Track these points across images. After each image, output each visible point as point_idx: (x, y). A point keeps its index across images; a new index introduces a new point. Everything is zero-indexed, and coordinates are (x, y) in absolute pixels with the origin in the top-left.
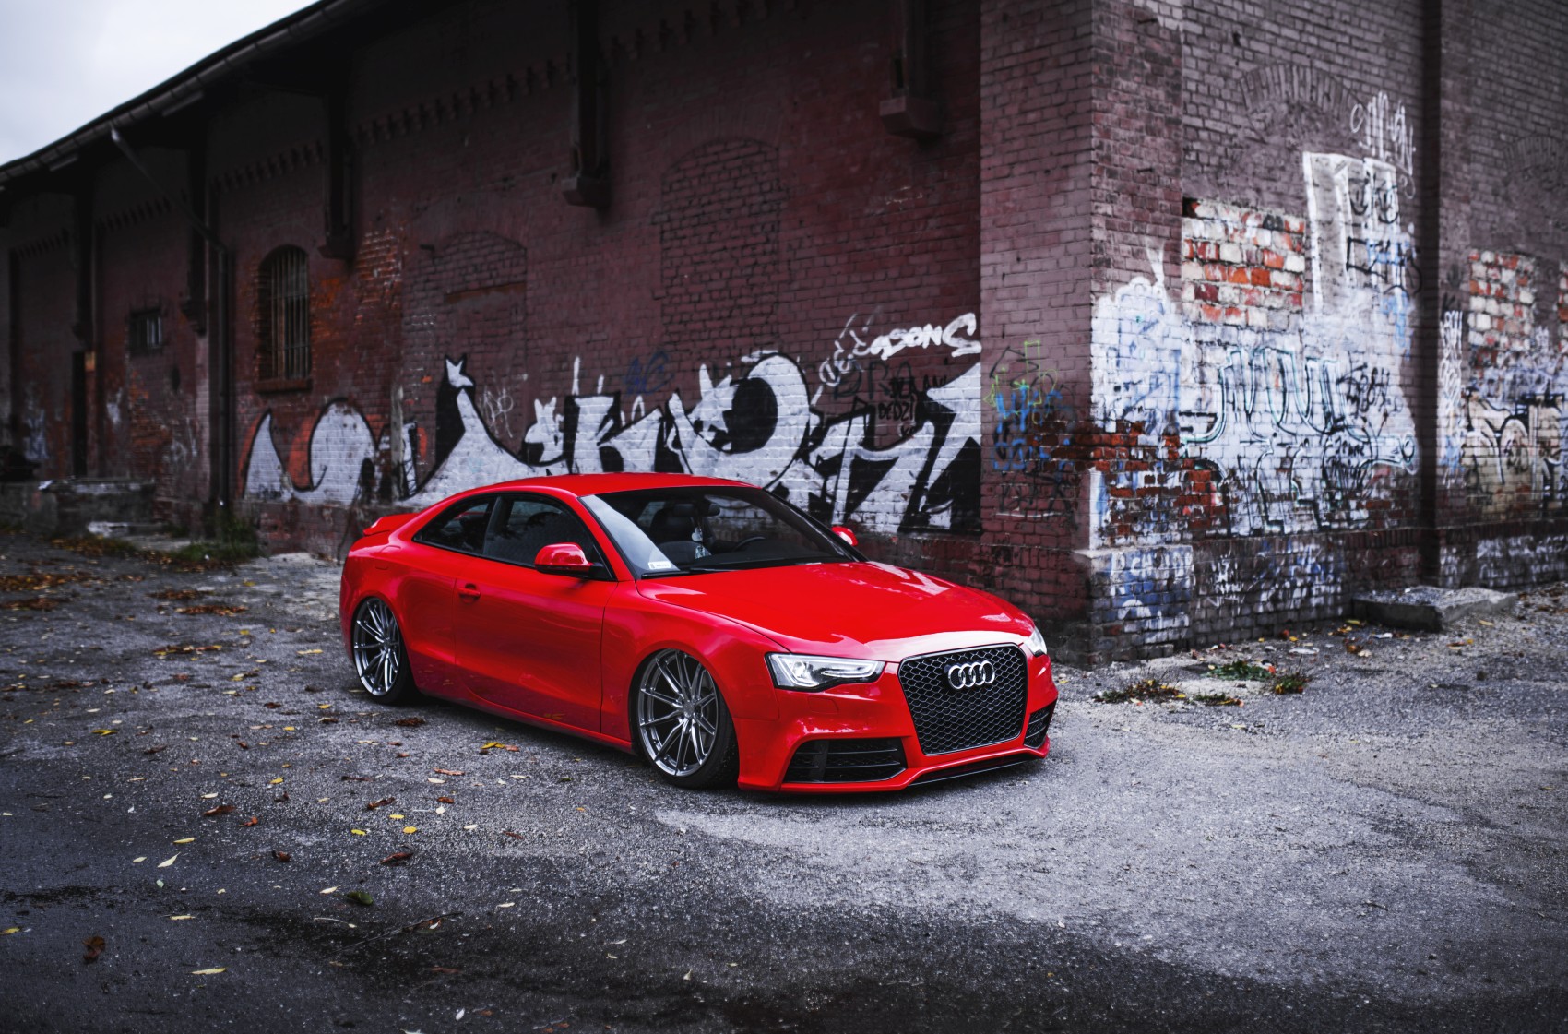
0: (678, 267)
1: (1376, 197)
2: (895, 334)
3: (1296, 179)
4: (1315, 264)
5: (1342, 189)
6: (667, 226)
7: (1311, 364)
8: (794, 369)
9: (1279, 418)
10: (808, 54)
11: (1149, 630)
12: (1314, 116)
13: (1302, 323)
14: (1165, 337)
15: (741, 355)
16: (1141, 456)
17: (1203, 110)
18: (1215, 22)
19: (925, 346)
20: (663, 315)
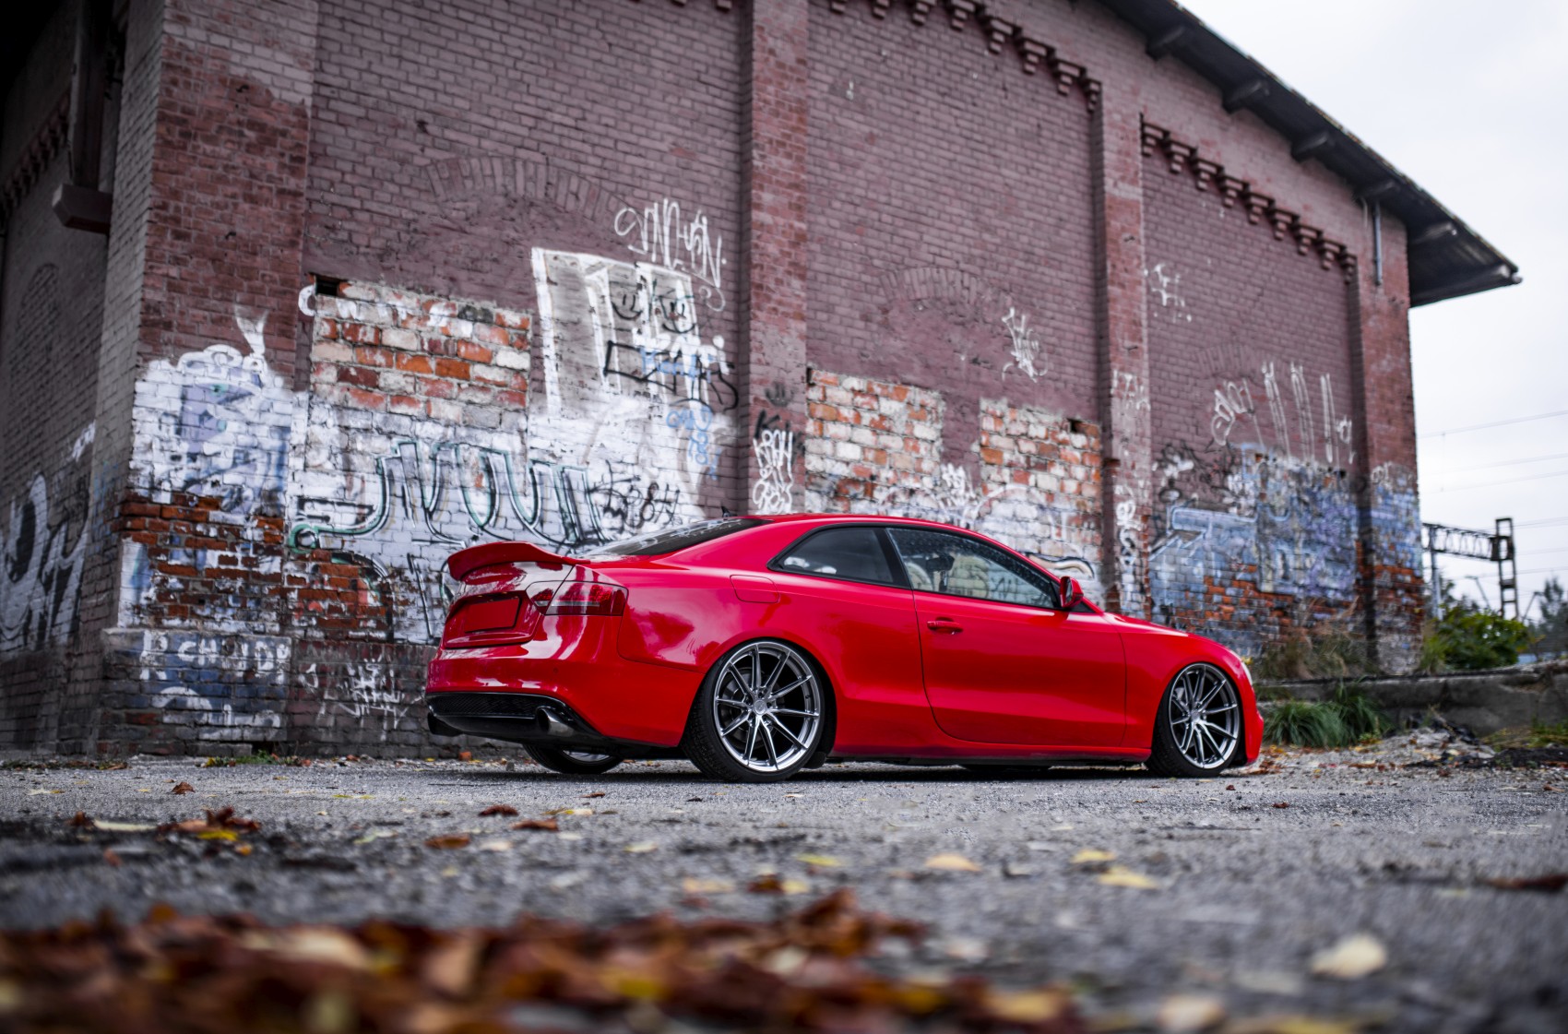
1: (656, 305)
2: (82, 434)
3: (518, 274)
4: (549, 365)
5: (597, 290)
7: (538, 468)
9: (482, 520)
11: (207, 724)
12: (553, 213)
13: (523, 423)
14: (261, 412)
15: (28, 479)
16: (213, 533)
17: (359, 191)
18: (384, 105)
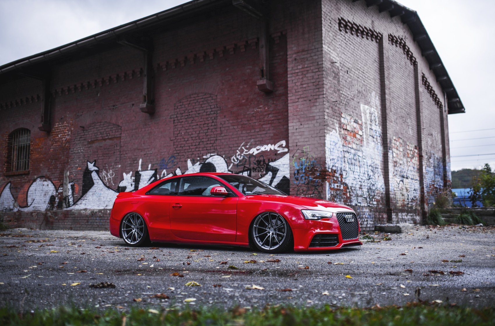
0: (180, 131)
1: (374, 118)
2: (258, 147)
3: (360, 111)
4: (364, 134)
5: (368, 115)
6: (176, 119)
7: (364, 160)
8: (223, 159)
9: (359, 174)
10: (227, 69)
12: (362, 95)
13: (362, 149)
14: (339, 147)
15: (203, 156)
16: (336, 179)
19: (268, 150)
20: (174, 145)
